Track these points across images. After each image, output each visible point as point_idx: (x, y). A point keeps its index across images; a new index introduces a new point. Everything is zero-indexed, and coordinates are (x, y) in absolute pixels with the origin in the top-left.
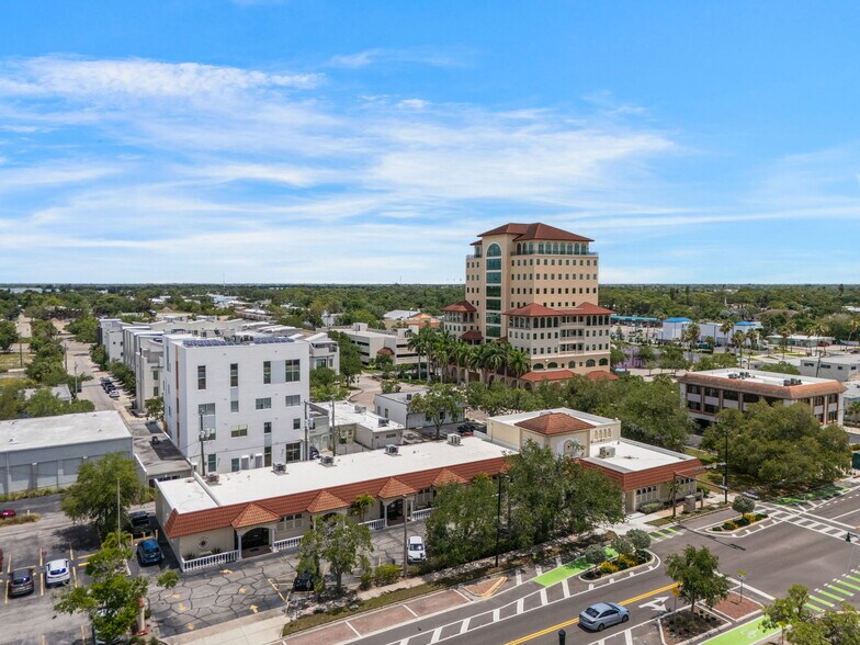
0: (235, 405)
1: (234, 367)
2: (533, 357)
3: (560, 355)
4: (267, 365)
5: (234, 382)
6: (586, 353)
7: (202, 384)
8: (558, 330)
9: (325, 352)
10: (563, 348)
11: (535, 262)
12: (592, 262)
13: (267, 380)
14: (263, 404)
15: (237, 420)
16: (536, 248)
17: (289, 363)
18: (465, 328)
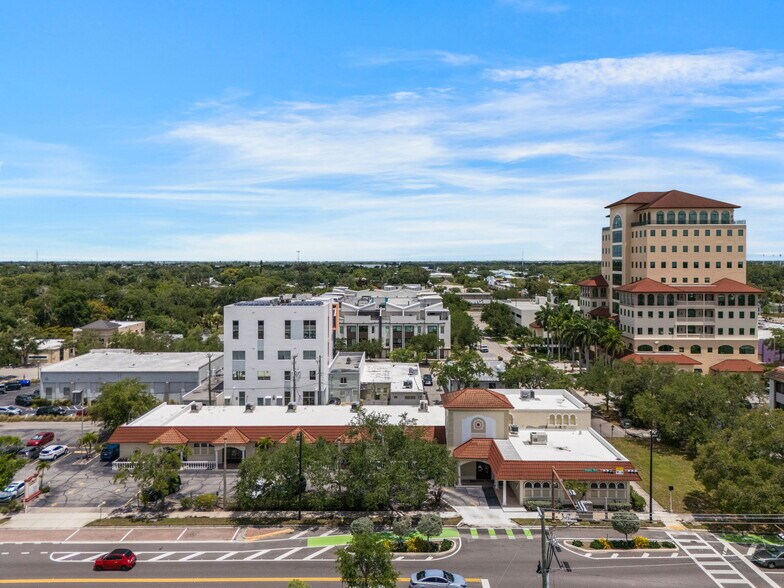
0: (261, 355)
1: (261, 323)
2: (637, 338)
3: (676, 337)
4: (288, 323)
5: (261, 335)
6: (718, 338)
7: (236, 335)
8: (674, 309)
9: (435, 320)
10: (680, 329)
11: (649, 233)
12: (735, 232)
13: (288, 335)
14: (283, 355)
15: (261, 367)
16: (654, 217)
17: (306, 323)
18: (594, 304)
